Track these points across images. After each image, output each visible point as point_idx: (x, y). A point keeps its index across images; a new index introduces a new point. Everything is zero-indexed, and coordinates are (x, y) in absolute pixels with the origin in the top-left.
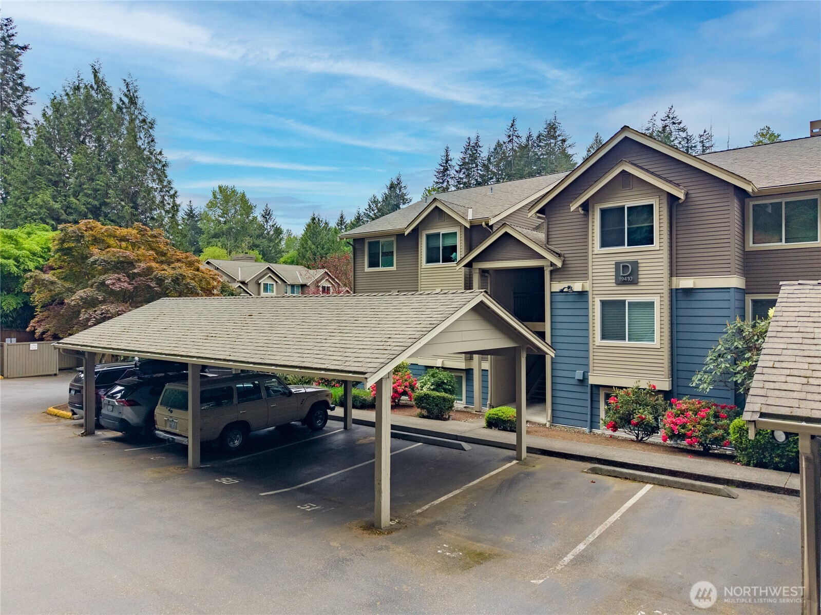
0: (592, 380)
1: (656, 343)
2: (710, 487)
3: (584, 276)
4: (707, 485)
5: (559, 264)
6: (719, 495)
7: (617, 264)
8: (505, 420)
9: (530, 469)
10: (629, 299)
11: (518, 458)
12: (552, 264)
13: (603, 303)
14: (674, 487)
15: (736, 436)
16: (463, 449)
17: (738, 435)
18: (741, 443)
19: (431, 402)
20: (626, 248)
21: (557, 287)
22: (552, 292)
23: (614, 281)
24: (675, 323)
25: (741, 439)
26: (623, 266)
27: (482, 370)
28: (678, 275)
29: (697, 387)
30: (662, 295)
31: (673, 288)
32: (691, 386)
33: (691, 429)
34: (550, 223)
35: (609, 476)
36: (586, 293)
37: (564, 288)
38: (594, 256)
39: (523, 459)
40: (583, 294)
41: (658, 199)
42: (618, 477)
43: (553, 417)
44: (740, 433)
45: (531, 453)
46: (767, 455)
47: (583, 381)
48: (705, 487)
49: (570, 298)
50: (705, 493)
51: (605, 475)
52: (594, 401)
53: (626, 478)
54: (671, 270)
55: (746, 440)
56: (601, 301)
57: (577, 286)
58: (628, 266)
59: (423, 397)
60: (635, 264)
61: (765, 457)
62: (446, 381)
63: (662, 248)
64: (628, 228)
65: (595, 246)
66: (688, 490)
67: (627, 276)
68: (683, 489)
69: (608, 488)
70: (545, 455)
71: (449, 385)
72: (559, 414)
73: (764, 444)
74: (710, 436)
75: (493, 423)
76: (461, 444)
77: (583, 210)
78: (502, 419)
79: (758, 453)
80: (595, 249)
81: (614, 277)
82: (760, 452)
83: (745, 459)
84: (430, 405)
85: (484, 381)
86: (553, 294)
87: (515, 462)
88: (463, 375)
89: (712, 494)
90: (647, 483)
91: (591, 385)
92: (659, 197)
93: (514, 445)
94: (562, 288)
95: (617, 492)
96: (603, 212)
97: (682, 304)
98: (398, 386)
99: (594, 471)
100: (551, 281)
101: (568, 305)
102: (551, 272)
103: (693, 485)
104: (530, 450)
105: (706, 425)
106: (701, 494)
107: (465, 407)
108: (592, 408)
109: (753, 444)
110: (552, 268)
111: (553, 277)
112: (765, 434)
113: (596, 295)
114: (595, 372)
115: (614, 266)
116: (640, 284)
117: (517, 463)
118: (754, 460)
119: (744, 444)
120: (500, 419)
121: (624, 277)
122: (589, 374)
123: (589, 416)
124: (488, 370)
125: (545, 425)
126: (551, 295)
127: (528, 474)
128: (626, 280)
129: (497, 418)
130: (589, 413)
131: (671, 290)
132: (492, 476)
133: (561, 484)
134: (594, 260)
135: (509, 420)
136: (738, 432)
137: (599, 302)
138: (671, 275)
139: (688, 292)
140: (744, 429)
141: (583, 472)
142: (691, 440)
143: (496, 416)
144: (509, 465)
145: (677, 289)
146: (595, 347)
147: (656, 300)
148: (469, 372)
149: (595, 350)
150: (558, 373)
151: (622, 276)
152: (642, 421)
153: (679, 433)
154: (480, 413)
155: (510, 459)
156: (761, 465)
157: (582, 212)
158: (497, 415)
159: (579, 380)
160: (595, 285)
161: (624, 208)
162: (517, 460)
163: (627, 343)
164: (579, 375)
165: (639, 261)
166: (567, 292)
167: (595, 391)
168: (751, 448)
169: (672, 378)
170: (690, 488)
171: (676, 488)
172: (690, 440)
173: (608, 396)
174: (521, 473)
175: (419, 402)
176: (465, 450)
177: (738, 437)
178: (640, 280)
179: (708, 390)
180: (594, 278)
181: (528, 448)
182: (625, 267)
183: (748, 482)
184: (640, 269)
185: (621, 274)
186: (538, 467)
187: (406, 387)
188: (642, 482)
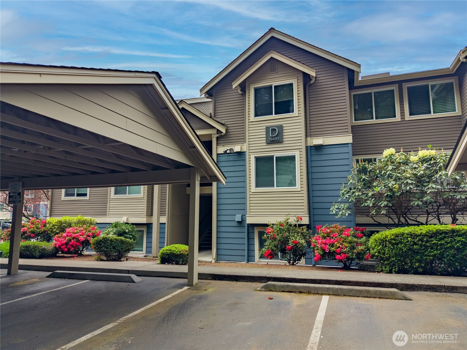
0: (249, 220)
1: (298, 187)
2: (385, 291)
3: (242, 140)
4: (381, 290)
5: (223, 131)
6: (395, 299)
7: (267, 128)
8: (177, 254)
9: (203, 293)
10: (276, 154)
11: (190, 284)
12: (218, 131)
13: (257, 159)
14: (349, 296)
15: (379, 248)
16: (133, 282)
17: (381, 246)
18: (384, 254)
19: (108, 245)
20: (274, 116)
21: (221, 150)
22: (218, 154)
23: (265, 141)
24: (310, 172)
25: (383, 249)
26: (272, 130)
27: (160, 223)
28: (311, 136)
29: (336, 215)
30: (301, 150)
31: (308, 145)
32: (332, 213)
33: (339, 247)
34: (217, 102)
35: (283, 291)
36: (244, 154)
37: (227, 150)
38: (250, 123)
39: (194, 284)
40: (241, 154)
41: (296, 79)
42: (292, 292)
43: (217, 255)
44: (383, 245)
45: (201, 279)
46: (408, 262)
47: (241, 223)
48: (380, 291)
49: (231, 158)
50: (381, 298)
51: (279, 291)
52: (250, 238)
53: (301, 292)
54: (306, 132)
55: (389, 250)
56: (255, 157)
57: (237, 148)
58: (275, 130)
59: (101, 241)
60: (281, 127)
61: (406, 263)
62: (127, 231)
63: (300, 115)
64: (275, 103)
65: (250, 115)
66: (364, 297)
67: (275, 137)
68: (358, 297)
69: (288, 303)
70: (216, 280)
71: (130, 235)
72: (222, 252)
73: (406, 251)
74: (355, 251)
75: (166, 259)
76: (130, 277)
77: (241, 91)
78: (174, 254)
79: (400, 260)
80: (250, 118)
81: (265, 139)
82: (402, 259)
83: (388, 267)
84: (107, 248)
85: (161, 232)
86: (219, 155)
87: (186, 288)
88: (145, 229)
89: (388, 298)
90: (322, 294)
91: (248, 224)
92: (297, 78)
93: (186, 273)
94: (226, 150)
95: (299, 306)
96: (256, 90)
97: (315, 158)
98: (80, 235)
99: (268, 289)
100: (217, 145)
101: (230, 164)
102: (218, 138)
103: (368, 291)
104: (202, 276)
105: (350, 243)
106: (377, 299)
107: (145, 256)
108: (248, 244)
109: (395, 253)
110: (218, 135)
111: (219, 142)
112: (405, 242)
113: (251, 152)
114: (251, 213)
115: (265, 130)
116: (285, 143)
117: (189, 289)
118: (396, 268)
119: (387, 254)
120: (173, 254)
121: (273, 137)
122: (247, 215)
123: (246, 252)
124: (165, 223)
125: (211, 262)
126: (217, 157)
127: (200, 298)
128: (274, 139)
129: (170, 253)
130: (246, 249)
131: (307, 147)
132: (160, 303)
133: (239, 304)
134: (250, 126)
135: (181, 254)
136: (380, 244)
137: (254, 158)
138: (306, 136)
139: (319, 148)
140: (386, 240)
141: (256, 290)
142: (341, 256)
143: (169, 252)
144: (180, 291)
145: (311, 147)
146: (251, 193)
147: (297, 154)
148: (149, 226)
149: (251, 196)
150: (222, 218)
151: (271, 137)
152: (296, 245)
153: (330, 251)
154: (157, 258)
155: (181, 286)
156: (402, 271)
157: (240, 92)
158: (171, 250)
159: (238, 222)
160: (250, 145)
161: (272, 87)
162: (188, 286)
163: (275, 189)
164: (238, 218)
165: (284, 126)
166: (231, 153)
167: (250, 230)
168: (393, 257)
169: (310, 214)
170: (366, 295)
171: (352, 296)
172: (339, 256)
173: (261, 234)
174: (193, 297)
175: (97, 246)
176: (135, 282)
177: (380, 248)
178: (284, 140)
179: (347, 215)
180: (250, 140)
181: (199, 274)
182: (273, 130)
183: (410, 284)
184: (284, 131)
185: (271, 136)
186: (210, 290)
187: (89, 236)
188: (317, 293)
